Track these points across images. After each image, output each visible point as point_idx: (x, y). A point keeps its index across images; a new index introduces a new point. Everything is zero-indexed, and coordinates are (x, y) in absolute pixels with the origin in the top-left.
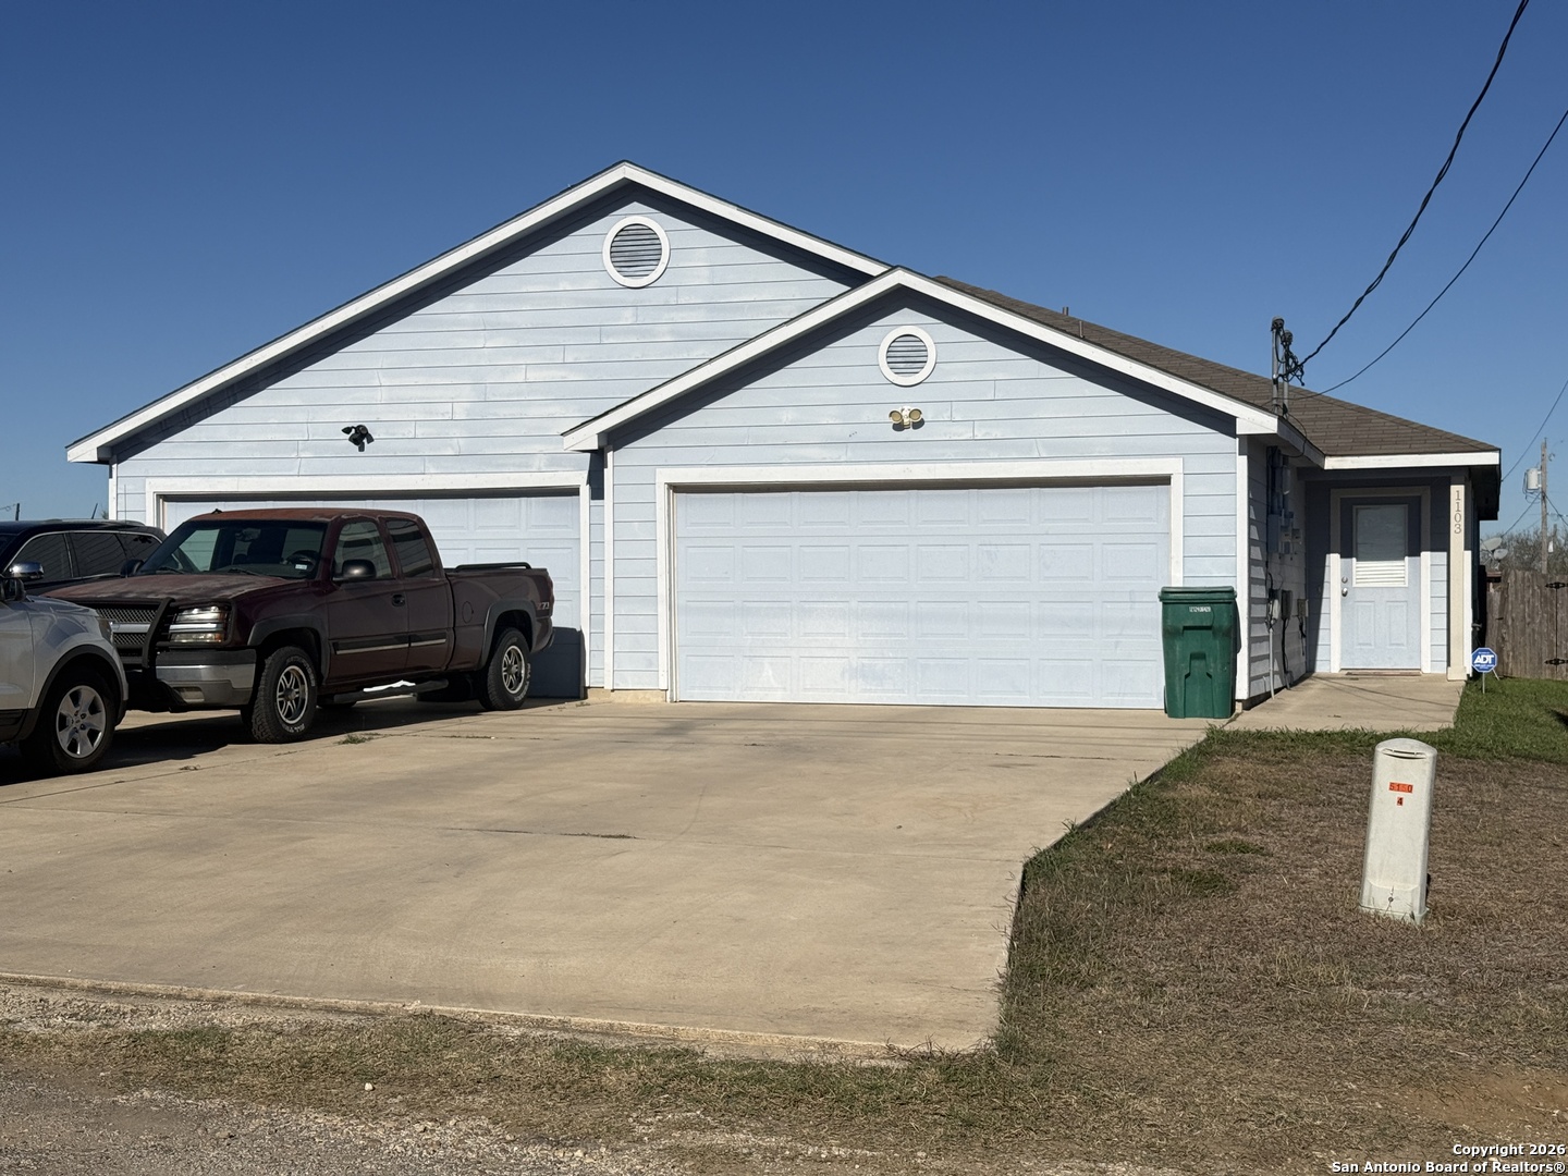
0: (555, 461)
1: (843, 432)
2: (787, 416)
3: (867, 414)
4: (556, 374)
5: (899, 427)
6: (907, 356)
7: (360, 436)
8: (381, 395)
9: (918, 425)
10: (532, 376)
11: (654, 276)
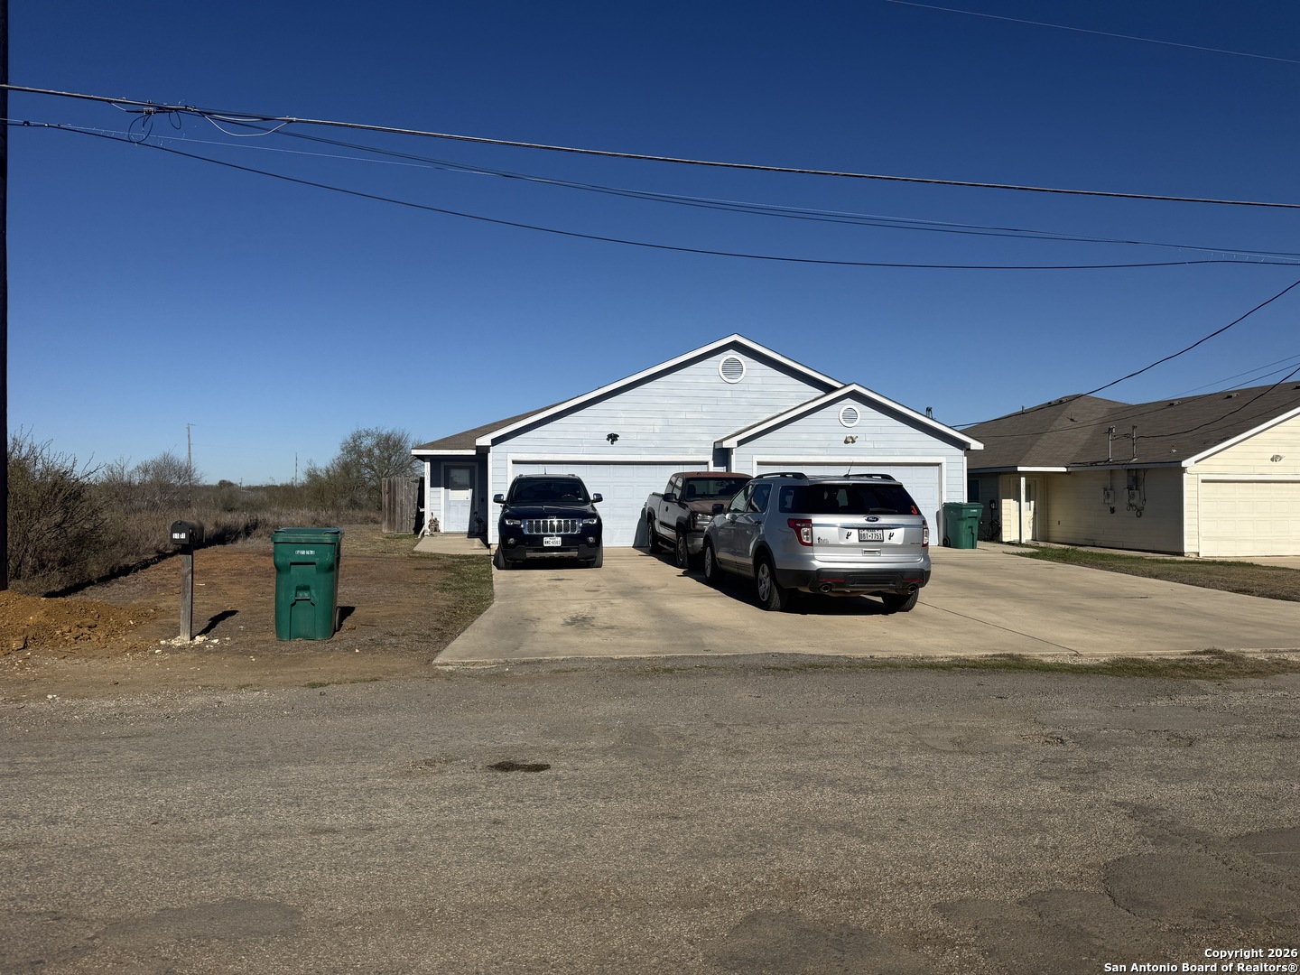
0: (698, 451)
1: (825, 444)
2: (804, 437)
3: (834, 437)
4: (699, 416)
5: (846, 442)
6: (850, 416)
7: (613, 438)
8: (621, 421)
9: (853, 442)
10: (689, 416)
11: (740, 379)
